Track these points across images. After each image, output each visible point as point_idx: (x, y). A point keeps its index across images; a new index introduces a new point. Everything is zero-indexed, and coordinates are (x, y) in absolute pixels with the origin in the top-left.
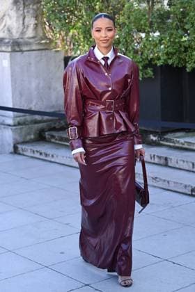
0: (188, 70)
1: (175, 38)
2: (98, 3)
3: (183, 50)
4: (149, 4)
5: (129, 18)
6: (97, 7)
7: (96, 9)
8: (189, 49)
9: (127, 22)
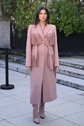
0: (60, 31)
1: (55, 17)
2: (24, 1)
3: (58, 22)
4: (45, 3)
5: (36, 8)
6: (23, 3)
7: (23, 4)
8: (61, 22)
9: (35, 9)
